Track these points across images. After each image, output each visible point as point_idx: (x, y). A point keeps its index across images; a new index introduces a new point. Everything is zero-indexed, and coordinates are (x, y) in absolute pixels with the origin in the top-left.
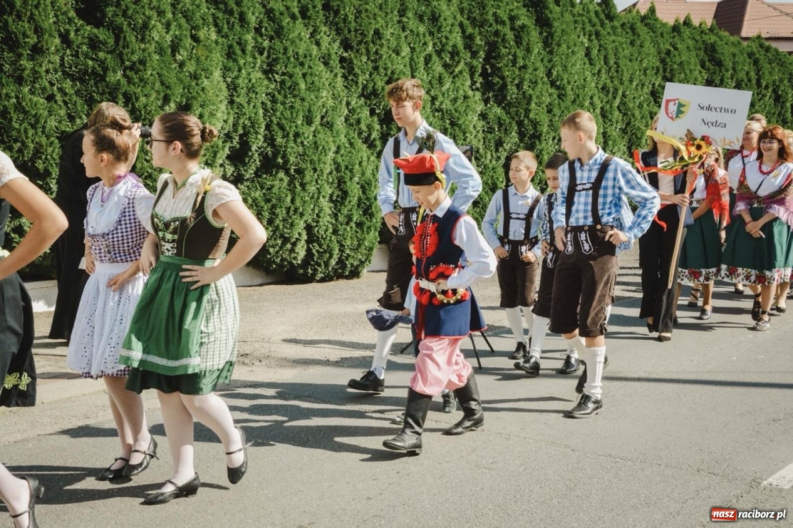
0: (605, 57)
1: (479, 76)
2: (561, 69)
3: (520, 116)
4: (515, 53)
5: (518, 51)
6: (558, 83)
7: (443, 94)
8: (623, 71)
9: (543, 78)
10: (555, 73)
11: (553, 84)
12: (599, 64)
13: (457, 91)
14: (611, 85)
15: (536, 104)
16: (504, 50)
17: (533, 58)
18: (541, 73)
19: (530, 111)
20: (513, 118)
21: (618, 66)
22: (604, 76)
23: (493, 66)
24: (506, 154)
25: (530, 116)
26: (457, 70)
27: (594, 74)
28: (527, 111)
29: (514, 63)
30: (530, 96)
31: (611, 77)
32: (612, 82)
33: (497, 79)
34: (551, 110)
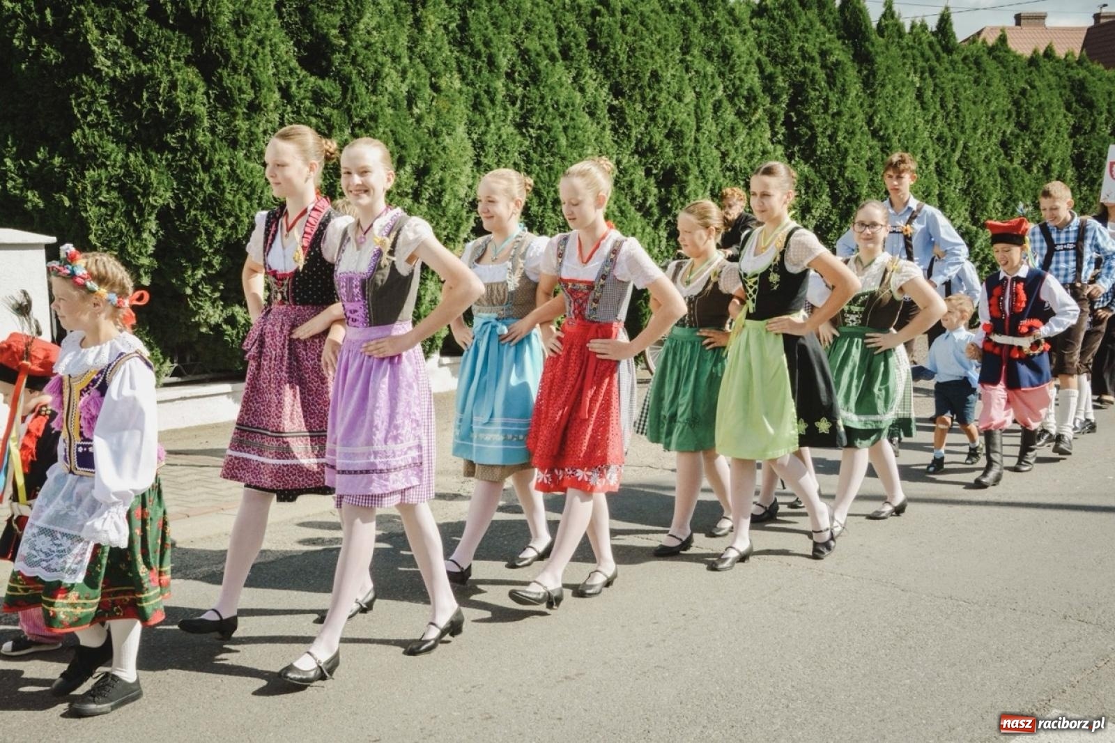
0: (942, 99)
1: (782, 125)
2: (885, 116)
3: (833, 176)
4: (827, 96)
5: (831, 94)
6: (881, 133)
7: (736, 150)
8: (964, 116)
9: (862, 127)
10: (877, 121)
11: (874, 134)
12: (935, 108)
13: (754, 145)
14: (949, 134)
15: (853, 159)
16: (813, 93)
17: (849, 102)
18: (860, 120)
19: (845, 168)
20: (824, 178)
21: (959, 110)
22: (940, 123)
23: (798, 114)
24: (814, 222)
25: (846, 175)
26: (754, 119)
27: (927, 122)
28: (842, 168)
29: (826, 108)
30: (846, 150)
31: (949, 125)
32: (950, 130)
33: (805, 130)
34: (872, 166)
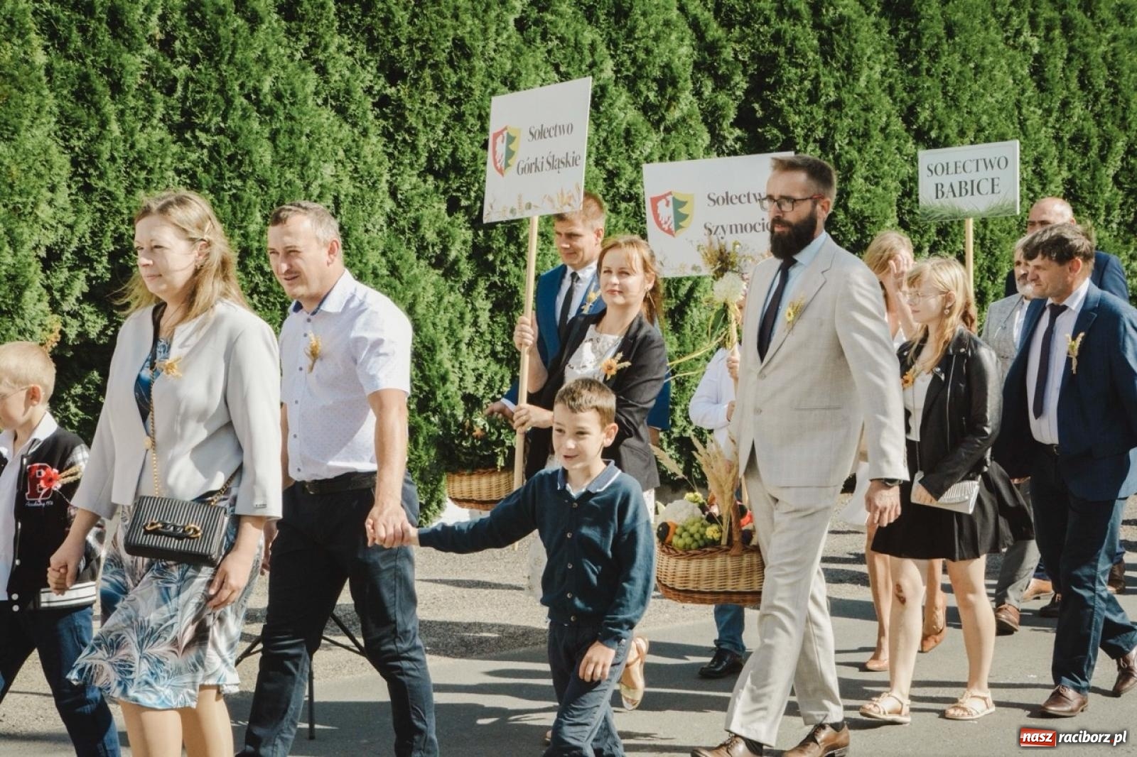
0: (1083, 72)
1: (732, 125)
2: (940, 105)
4: (817, 76)
5: (825, 72)
6: (933, 134)
9: (888, 125)
10: (925, 115)
12: (1066, 89)
14: (1096, 132)
15: (866, 179)
16: (793, 70)
17: (862, 82)
18: (886, 110)
19: (849, 194)
22: (1078, 113)
23: (766, 105)
25: (850, 205)
26: (674, 115)
29: (813, 97)
30: (851, 164)
31: (1096, 115)
32: (1099, 125)
33: (775, 131)
34: (911, 189)
